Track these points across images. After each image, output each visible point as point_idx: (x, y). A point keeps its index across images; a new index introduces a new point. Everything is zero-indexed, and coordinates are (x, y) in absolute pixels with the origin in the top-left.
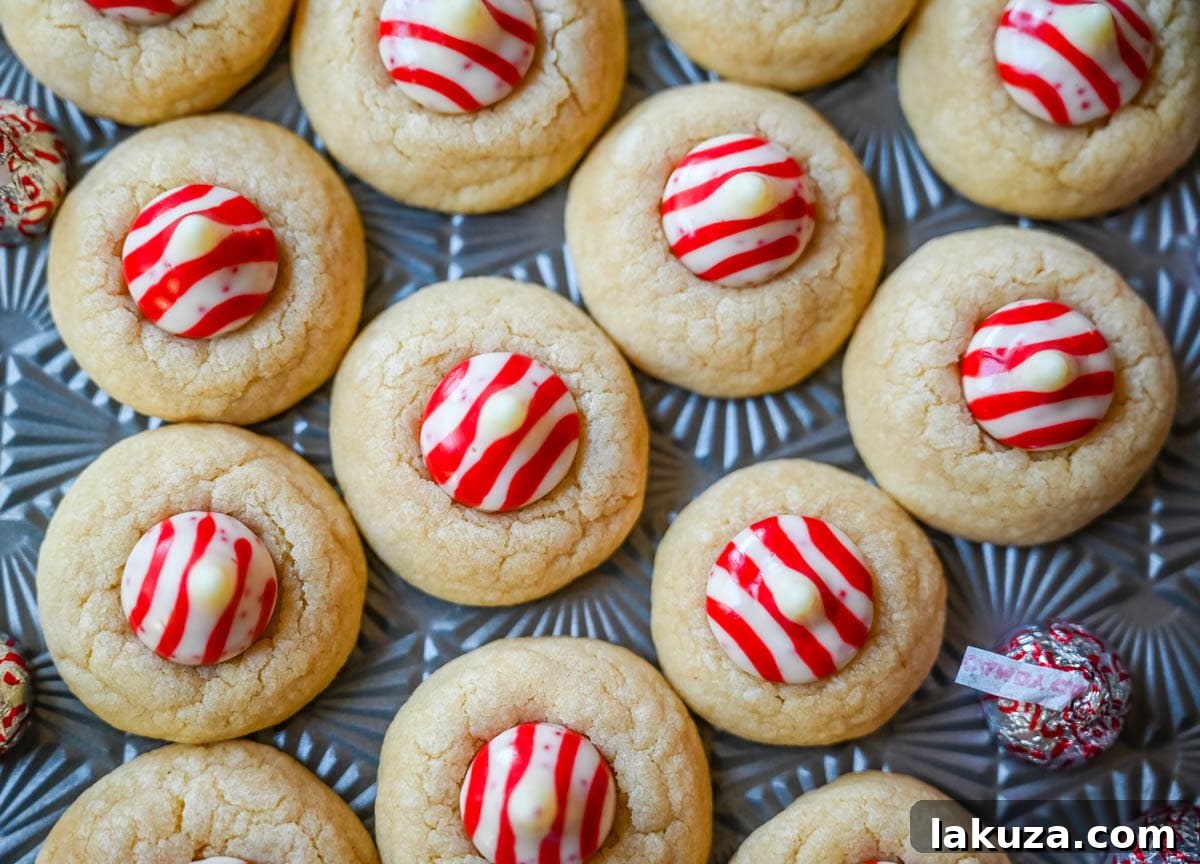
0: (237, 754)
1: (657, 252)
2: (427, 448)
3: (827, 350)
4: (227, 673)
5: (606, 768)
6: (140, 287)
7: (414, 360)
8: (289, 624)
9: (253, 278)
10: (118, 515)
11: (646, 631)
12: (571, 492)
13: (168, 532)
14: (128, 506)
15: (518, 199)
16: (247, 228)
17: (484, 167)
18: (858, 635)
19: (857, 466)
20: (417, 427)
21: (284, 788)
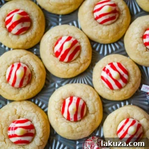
0: (25, 102)
1: (93, 19)
2: (55, 51)
4: (23, 89)
5: (85, 104)
6: (8, 26)
7: (53, 37)
8: (33, 81)
9: (26, 24)
10: (5, 64)
11: (92, 82)
12: (79, 59)
13: (13, 66)
14: (7, 62)
16: (25, 16)
17: (64, 6)
18: (126, 82)
19: (126, 55)
20: (53, 48)
21: (33, 107)
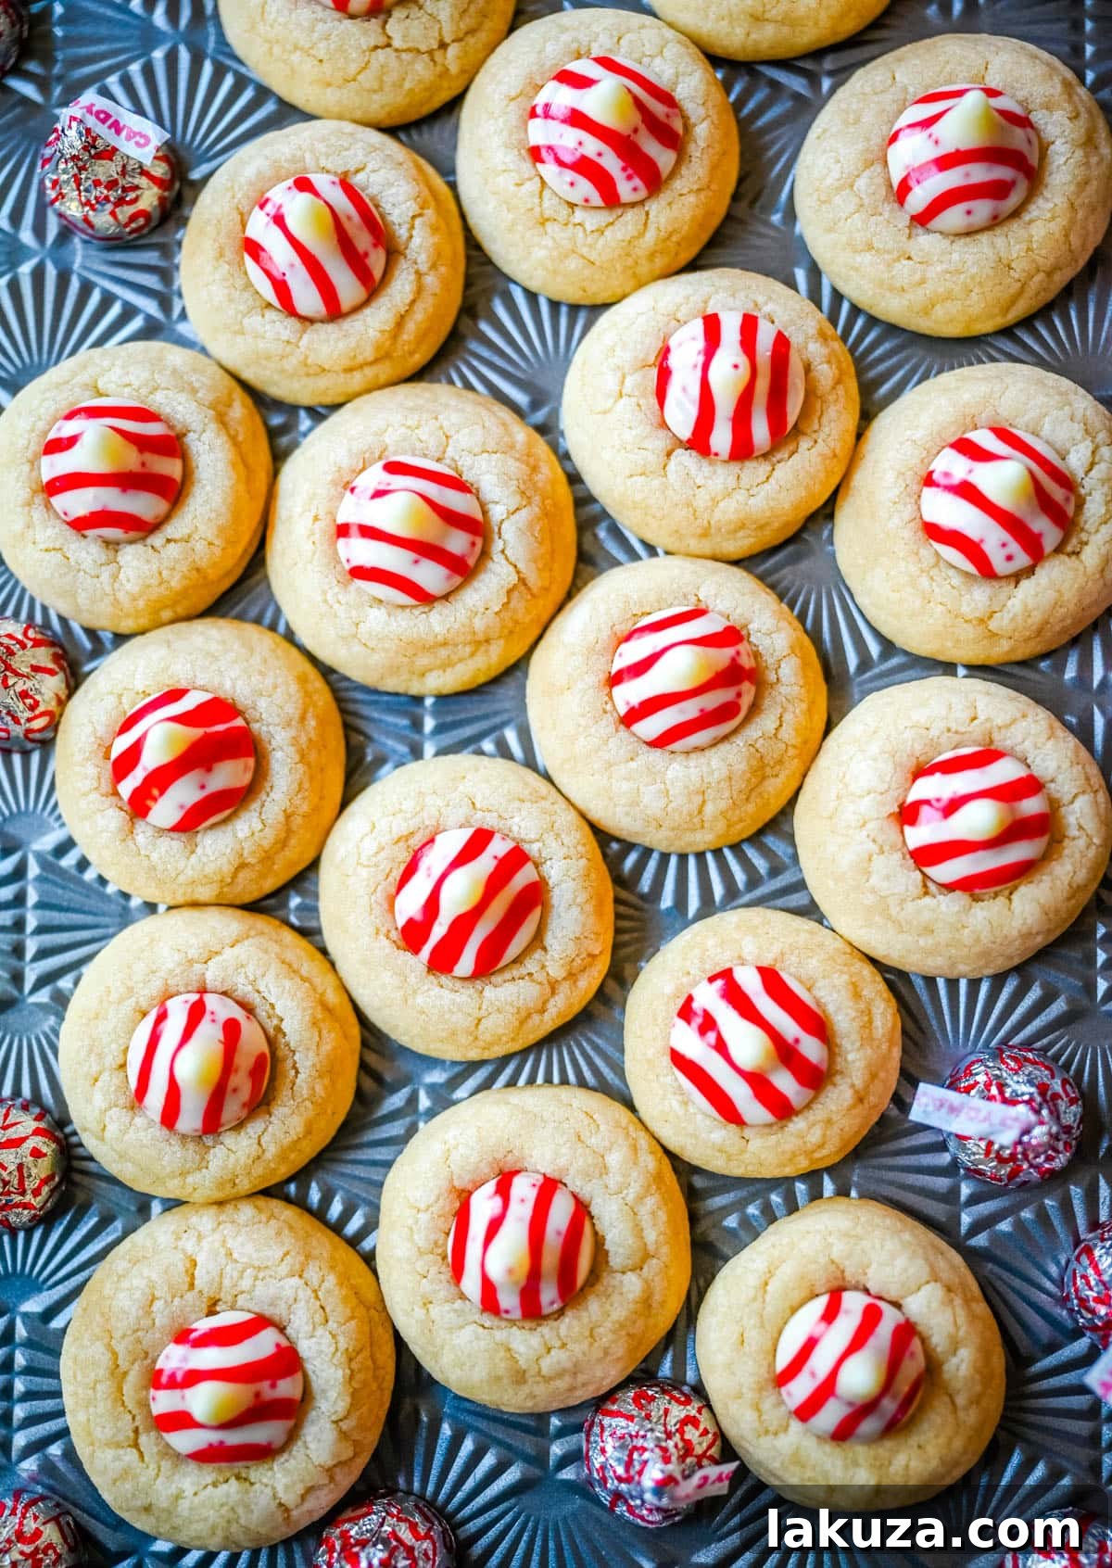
0: (247, 1211)
1: (608, 724)
2: (401, 922)
3: (776, 806)
4: (229, 1139)
5: (582, 1211)
6: (128, 786)
7: (386, 839)
8: (284, 1093)
9: (228, 775)
10: (121, 1001)
11: (619, 1070)
12: (538, 954)
13: (162, 1017)
14: (131, 990)
15: (482, 679)
16: (220, 728)
17: (443, 652)
18: (814, 1078)
19: (811, 911)
20: (391, 900)
21: (288, 1240)
